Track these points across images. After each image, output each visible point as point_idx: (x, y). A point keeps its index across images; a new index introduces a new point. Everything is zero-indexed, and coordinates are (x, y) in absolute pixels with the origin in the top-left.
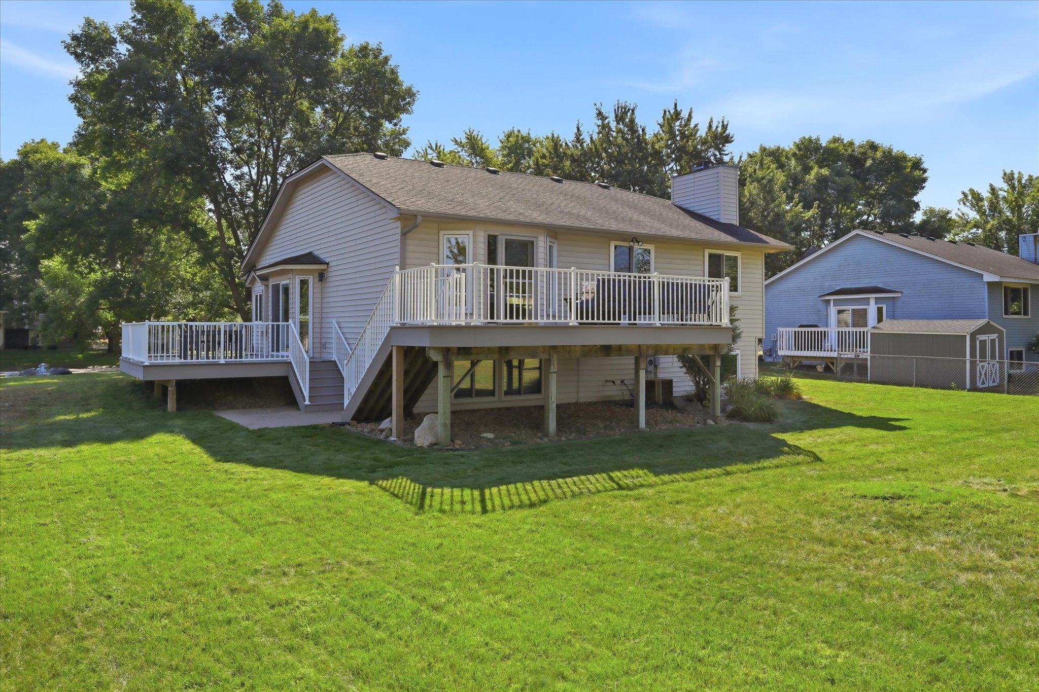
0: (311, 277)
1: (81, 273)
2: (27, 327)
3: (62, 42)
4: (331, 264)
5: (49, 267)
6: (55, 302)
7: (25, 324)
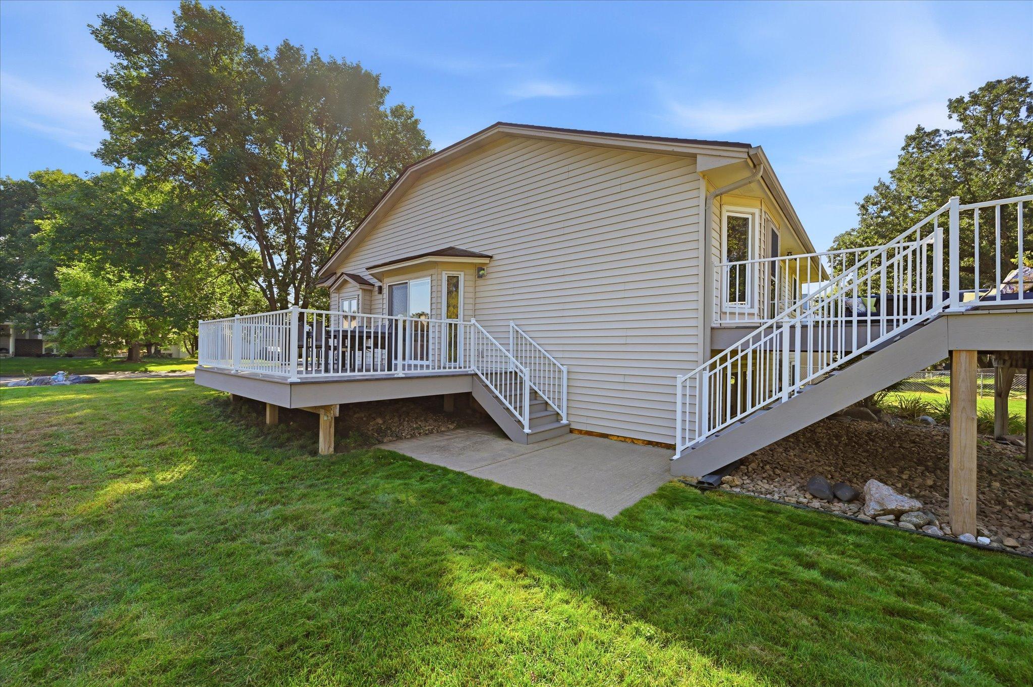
0: (462, 274)
1: (109, 280)
2: (40, 337)
3: (89, 26)
4: (496, 257)
5: (69, 274)
6: (75, 309)
7: (37, 333)
